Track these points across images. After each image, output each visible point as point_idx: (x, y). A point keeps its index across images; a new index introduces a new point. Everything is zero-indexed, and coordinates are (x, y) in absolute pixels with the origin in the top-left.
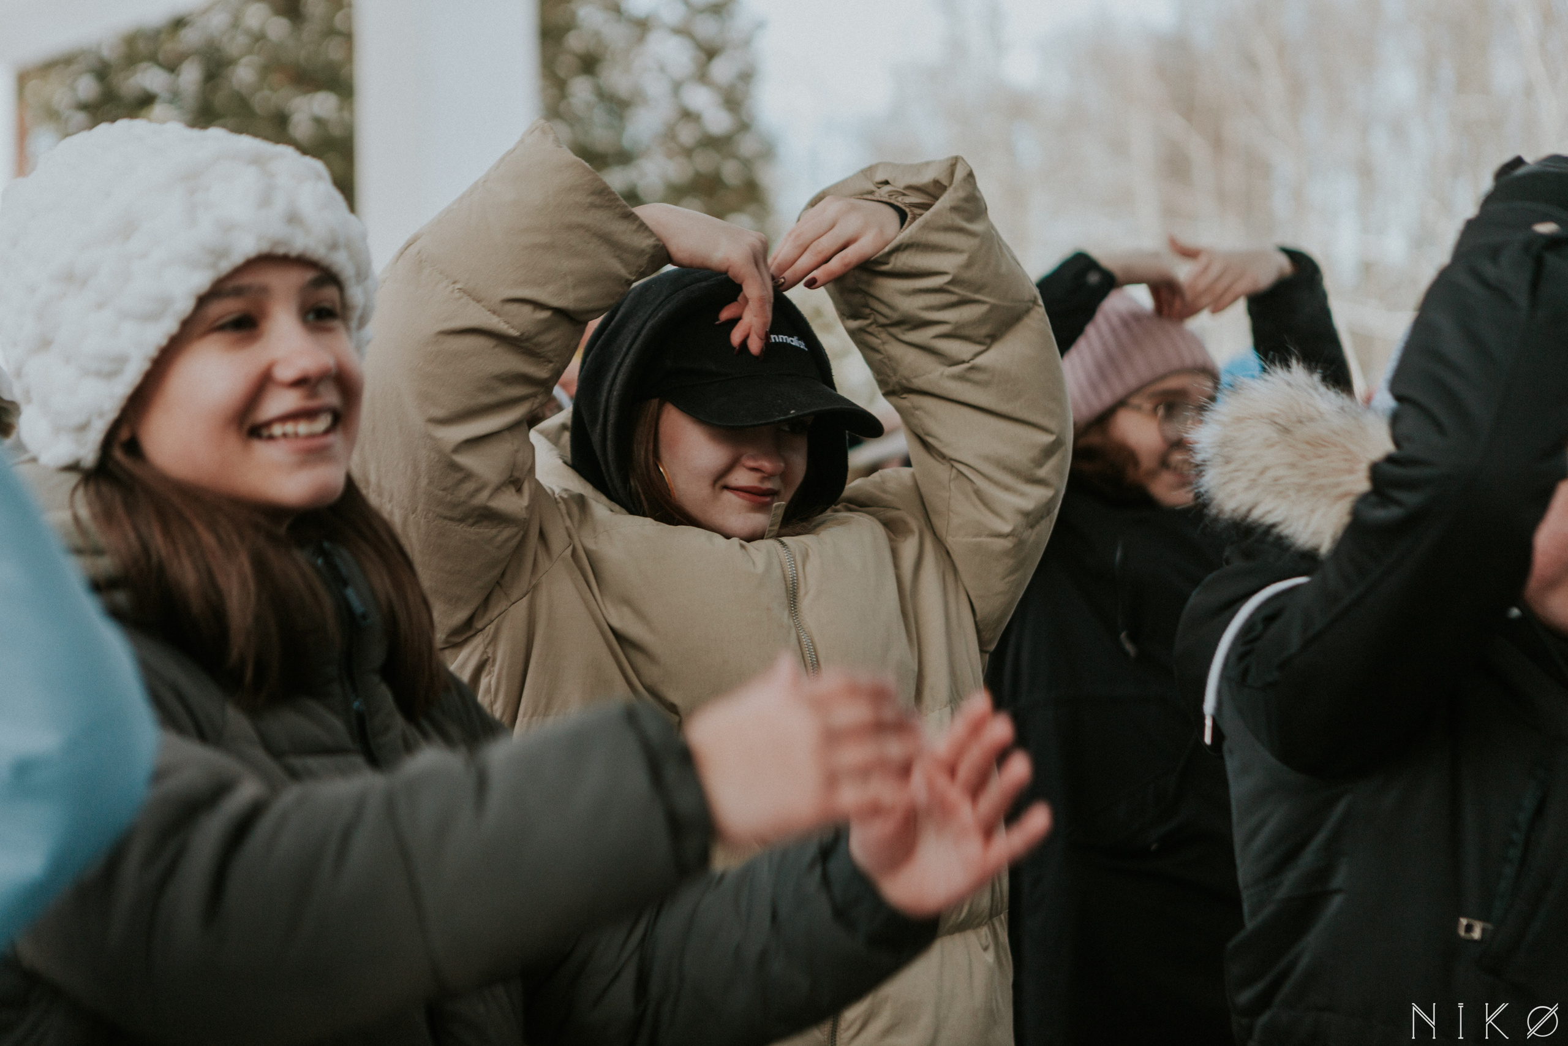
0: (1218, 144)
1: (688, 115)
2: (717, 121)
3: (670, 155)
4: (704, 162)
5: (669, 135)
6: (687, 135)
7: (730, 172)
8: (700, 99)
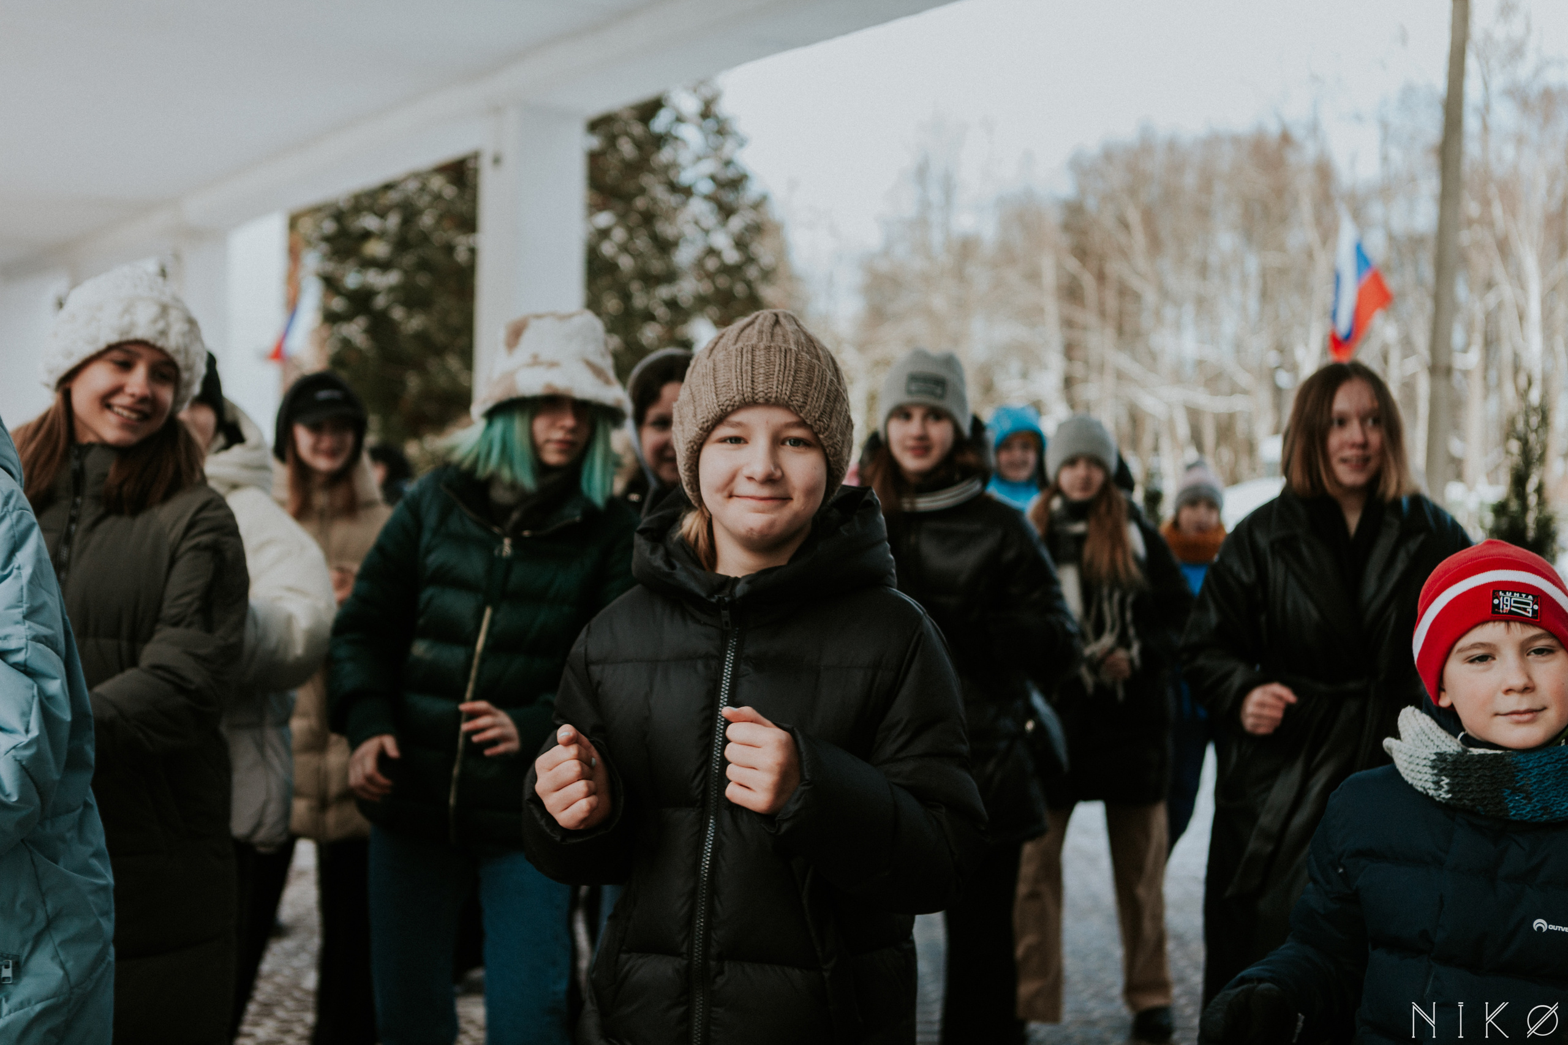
0: (1101, 277)
1: (712, 252)
2: (732, 256)
3: (700, 279)
4: (723, 282)
5: (700, 264)
6: (711, 264)
7: (740, 289)
8: (722, 241)
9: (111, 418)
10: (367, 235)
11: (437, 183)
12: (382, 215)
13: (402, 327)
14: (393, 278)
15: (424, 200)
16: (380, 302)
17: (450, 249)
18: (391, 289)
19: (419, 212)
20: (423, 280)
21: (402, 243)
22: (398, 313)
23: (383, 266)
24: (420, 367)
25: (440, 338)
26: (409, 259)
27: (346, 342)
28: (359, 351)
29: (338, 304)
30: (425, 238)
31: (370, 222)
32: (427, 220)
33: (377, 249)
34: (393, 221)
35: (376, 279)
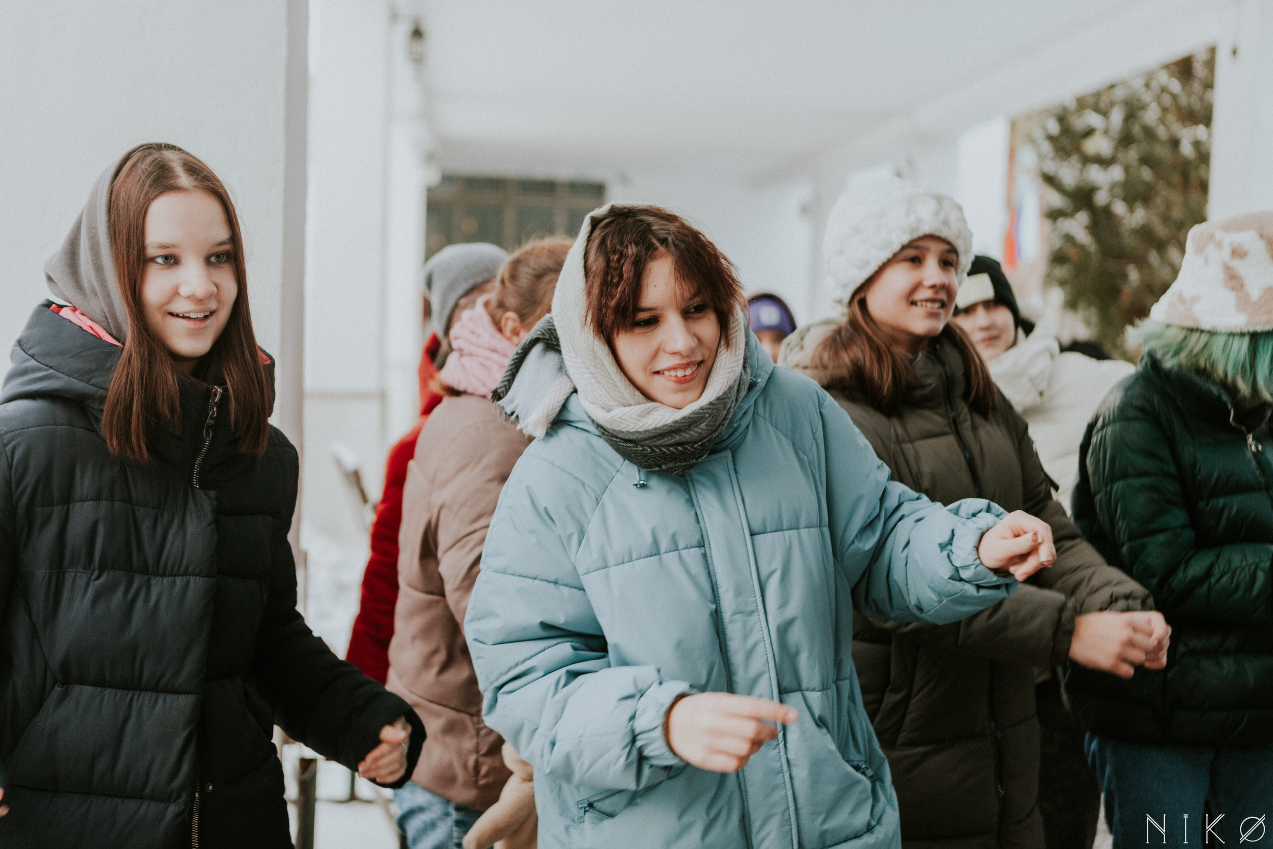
9: (918, 311)
10: (1089, 132)
11: (1164, 78)
12: (1105, 114)
13: (1126, 221)
14: (1117, 173)
15: (1147, 97)
16: (1101, 198)
17: (1175, 143)
18: (1113, 186)
19: (1144, 107)
20: (1146, 174)
21: (1125, 140)
22: (1119, 208)
23: (1104, 162)
24: (1141, 262)
25: (1161, 231)
26: (1133, 154)
27: (1069, 238)
28: (1081, 247)
29: (1056, 200)
30: (1149, 133)
31: (1093, 119)
32: (1151, 116)
33: (1099, 145)
34: (1117, 117)
35: (1097, 175)
